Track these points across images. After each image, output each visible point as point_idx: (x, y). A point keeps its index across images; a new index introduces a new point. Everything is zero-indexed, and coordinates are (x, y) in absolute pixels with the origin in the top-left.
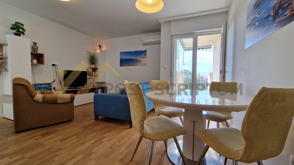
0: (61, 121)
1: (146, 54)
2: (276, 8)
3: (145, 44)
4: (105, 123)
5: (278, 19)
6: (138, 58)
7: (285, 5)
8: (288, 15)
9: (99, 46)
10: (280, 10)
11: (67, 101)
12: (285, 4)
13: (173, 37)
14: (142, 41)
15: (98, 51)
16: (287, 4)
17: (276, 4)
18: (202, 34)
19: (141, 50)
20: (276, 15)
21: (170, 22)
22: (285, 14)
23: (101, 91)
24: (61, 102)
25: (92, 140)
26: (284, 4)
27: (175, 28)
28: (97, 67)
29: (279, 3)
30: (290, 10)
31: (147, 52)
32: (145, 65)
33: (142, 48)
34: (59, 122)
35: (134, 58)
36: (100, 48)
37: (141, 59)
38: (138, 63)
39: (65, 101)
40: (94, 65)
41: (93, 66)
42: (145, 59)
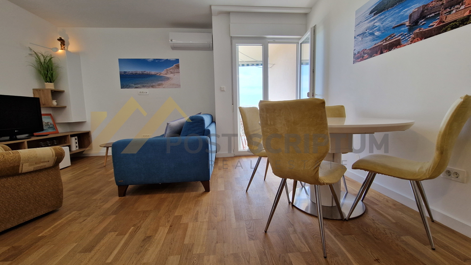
0: (32, 217)
1: (178, 67)
2: (415, 17)
3: (175, 48)
4: (147, 196)
5: (418, 30)
6: (163, 72)
7: (431, 16)
8: (434, 26)
9: (60, 39)
10: (421, 20)
11: (45, 164)
12: (431, 14)
13: (234, 41)
14: (171, 41)
15: (60, 51)
16: (433, 14)
17: (414, 12)
18: (274, 41)
19: (169, 58)
20: (413, 26)
21: (228, 13)
22: (430, 25)
23: (77, 141)
24: (31, 168)
25: (160, 228)
26: (428, 14)
27: (238, 26)
28: (61, 89)
29: (420, 12)
30: (438, 21)
31: (180, 63)
32: (178, 86)
33: (171, 55)
34: (27, 219)
35: (153, 72)
36: (64, 45)
37: (168, 76)
38: (163, 82)
39: (42, 164)
40: (52, 84)
41: (50, 86)
42: (176, 75)
